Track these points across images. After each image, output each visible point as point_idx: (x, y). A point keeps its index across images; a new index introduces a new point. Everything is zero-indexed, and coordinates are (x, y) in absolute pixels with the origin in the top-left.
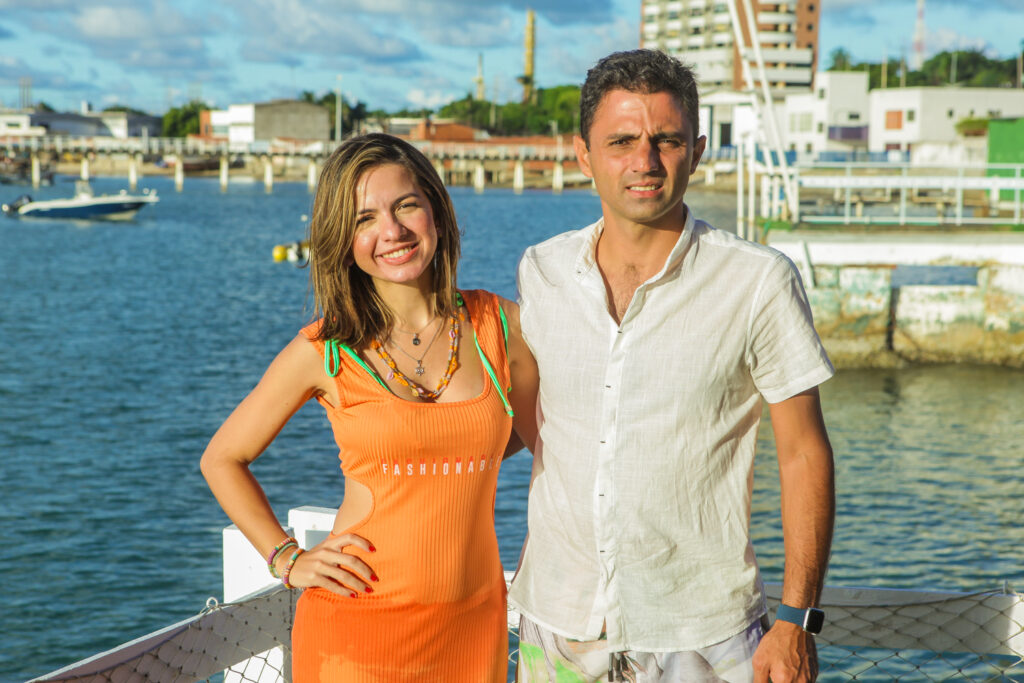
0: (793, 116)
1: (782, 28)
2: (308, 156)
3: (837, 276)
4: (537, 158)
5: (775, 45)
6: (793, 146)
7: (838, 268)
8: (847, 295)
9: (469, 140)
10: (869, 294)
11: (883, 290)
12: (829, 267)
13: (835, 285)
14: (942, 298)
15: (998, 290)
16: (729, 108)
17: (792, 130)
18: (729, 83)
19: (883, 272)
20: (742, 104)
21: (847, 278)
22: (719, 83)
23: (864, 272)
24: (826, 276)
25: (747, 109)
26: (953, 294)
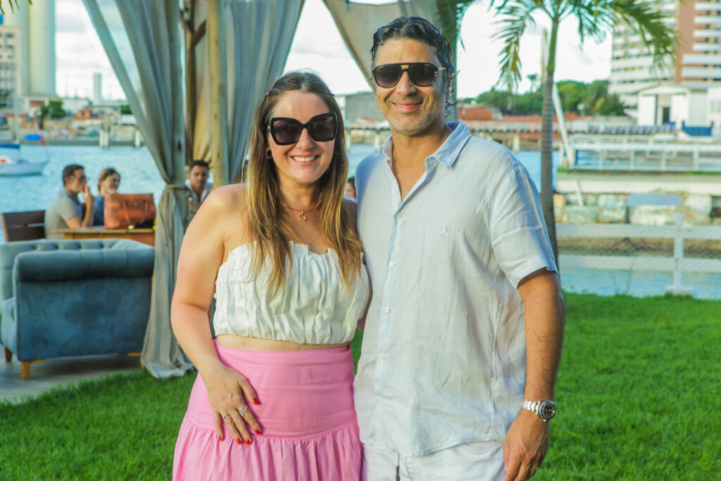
0: (712, 102)
1: (712, 40)
2: (374, 129)
3: (597, 199)
4: (529, 132)
5: (706, 52)
6: (712, 123)
7: (597, 195)
8: (602, 210)
9: (488, 118)
10: (614, 210)
11: (622, 208)
12: (592, 194)
13: (596, 204)
14: (657, 212)
15: (688, 208)
16: (669, 96)
17: (712, 111)
18: (672, 79)
19: (622, 197)
20: (678, 94)
21: (602, 200)
22: (665, 79)
23: (612, 197)
24: (591, 199)
25: (681, 98)
26: (664, 210)
